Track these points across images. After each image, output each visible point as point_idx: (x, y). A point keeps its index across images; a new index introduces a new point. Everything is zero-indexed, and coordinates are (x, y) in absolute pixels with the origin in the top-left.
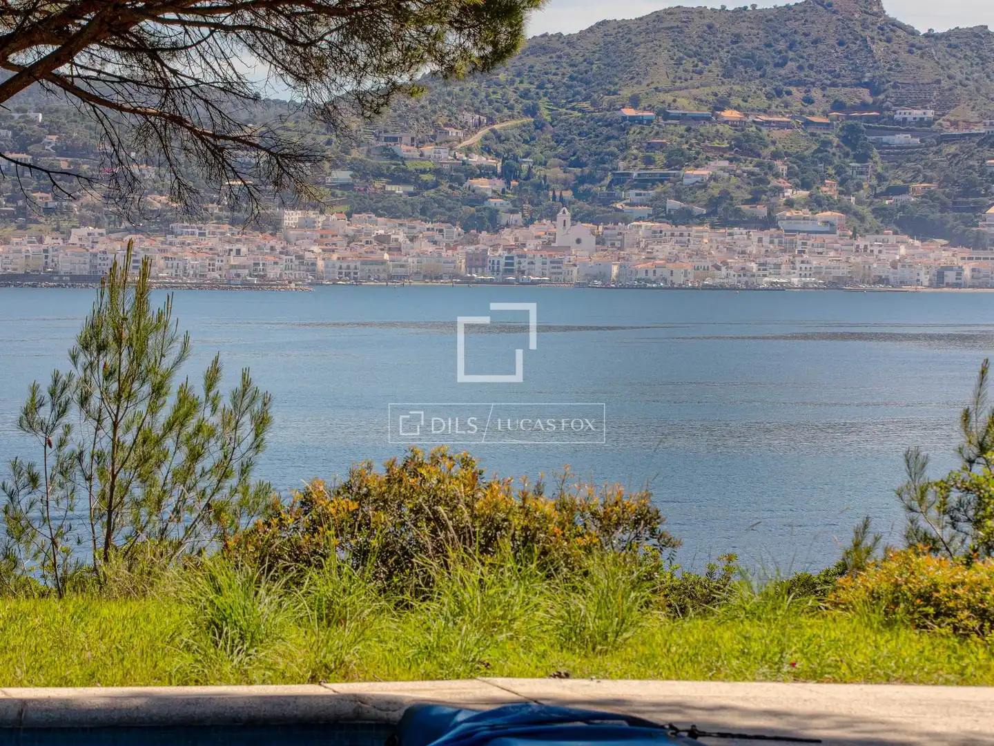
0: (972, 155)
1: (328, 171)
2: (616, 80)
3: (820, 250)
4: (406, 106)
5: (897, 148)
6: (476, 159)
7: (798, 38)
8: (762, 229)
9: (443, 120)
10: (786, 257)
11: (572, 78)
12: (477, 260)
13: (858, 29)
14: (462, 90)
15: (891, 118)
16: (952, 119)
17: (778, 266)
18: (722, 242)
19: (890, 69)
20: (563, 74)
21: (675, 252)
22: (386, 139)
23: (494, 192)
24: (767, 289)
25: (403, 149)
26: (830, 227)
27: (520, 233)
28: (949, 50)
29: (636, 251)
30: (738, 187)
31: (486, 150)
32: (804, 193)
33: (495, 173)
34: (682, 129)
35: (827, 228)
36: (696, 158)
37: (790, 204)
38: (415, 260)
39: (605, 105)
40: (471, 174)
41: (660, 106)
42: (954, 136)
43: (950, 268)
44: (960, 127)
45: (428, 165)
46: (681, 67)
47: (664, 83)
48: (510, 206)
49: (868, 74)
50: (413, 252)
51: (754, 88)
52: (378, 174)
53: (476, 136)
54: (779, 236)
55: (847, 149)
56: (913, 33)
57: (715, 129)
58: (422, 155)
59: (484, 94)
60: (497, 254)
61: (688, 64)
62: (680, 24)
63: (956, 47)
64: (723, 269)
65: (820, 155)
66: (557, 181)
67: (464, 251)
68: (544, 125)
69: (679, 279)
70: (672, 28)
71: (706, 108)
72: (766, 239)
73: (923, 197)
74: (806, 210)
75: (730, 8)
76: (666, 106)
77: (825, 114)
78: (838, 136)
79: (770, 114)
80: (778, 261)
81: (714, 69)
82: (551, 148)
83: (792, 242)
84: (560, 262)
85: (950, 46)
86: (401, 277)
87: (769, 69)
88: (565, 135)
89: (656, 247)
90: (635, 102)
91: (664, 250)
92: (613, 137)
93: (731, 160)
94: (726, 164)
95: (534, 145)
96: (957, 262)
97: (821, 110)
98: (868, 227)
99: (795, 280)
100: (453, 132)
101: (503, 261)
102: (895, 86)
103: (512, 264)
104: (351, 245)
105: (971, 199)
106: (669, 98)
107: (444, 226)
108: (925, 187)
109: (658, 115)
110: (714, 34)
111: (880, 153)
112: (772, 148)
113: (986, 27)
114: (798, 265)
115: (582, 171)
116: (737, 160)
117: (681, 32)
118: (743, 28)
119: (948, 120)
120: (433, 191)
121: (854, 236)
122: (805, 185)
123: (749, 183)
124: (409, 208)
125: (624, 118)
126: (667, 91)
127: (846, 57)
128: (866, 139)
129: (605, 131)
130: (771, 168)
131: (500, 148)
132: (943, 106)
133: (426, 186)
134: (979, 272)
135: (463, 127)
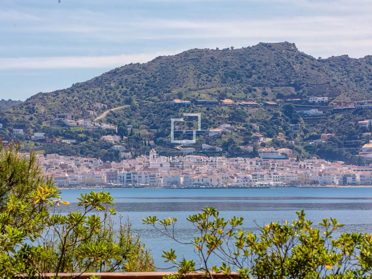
0: (351, 119)
1: (32, 133)
2: (169, 85)
3: (282, 167)
4: (68, 100)
5: (312, 116)
6: (105, 126)
7: (256, 63)
8: (251, 158)
9: (86, 107)
10: (266, 172)
11: (147, 85)
12: (113, 176)
13: (285, 58)
14: (94, 92)
15: (307, 102)
16: (338, 101)
17: (262, 176)
18: (233, 165)
19: (303, 77)
20: (143, 83)
21: (210, 170)
22: (59, 117)
23: (115, 142)
24: (258, 188)
25: (68, 121)
26: (285, 156)
27: (132, 162)
28: (330, 67)
29: (191, 170)
30: (237, 137)
31: (109, 121)
32: (269, 140)
33: (115, 133)
34: (205, 109)
35: (284, 157)
36: (214, 123)
37: (263, 145)
38: (81, 176)
39: (165, 98)
40: (104, 134)
41: (193, 98)
42: (340, 110)
43: (350, 176)
44: (342, 105)
45: (82, 129)
46: (200, 78)
47: (193, 87)
48: (125, 149)
49: (293, 80)
50: (80, 173)
51: (237, 88)
52: (57, 134)
53: (103, 114)
54: (260, 161)
55: (287, 117)
56: (313, 59)
57: (221, 109)
58: (78, 124)
59: (105, 93)
60: (122, 173)
61: (204, 77)
62: (197, 57)
63: (334, 66)
64: (235, 178)
65: (274, 120)
66: (145, 136)
67: (105, 171)
68: (136, 108)
69: (215, 183)
70: (193, 59)
71: (215, 99)
72: (254, 163)
73: (328, 140)
74: (273, 148)
75: (221, 49)
76: (196, 98)
77: (274, 100)
78: (281, 111)
79: (247, 101)
80: (262, 173)
81: (216, 79)
82: (141, 120)
83: (267, 164)
84: (154, 176)
85: (330, 65)
86: (75, 185)
87: (244, 78)
88: (147, 113)
89: (200, 168)
90: (180, 96)
91: (204, 169)
92: (171, 114)
93: (231, 124)
94: (229, 126)
95: (132, 119)
96: (351, 172)
97: (272, 98)
98: (303, 155)
99: (272, 183)
100: (91, 113)
101: (125, 177)
102: (307, 86)
103: (130, 178)
104: (49, 169)
105: (353, 141)
106: (196, 94)
107: (93, 159)
108: (328, 136)
109: (192, 102)
110: (214, 62)
111: (304, 119)
112: (250, 118)
113: (347, 56)
114: (272, 176)
115: (157, 131)
116: (234, 124)
117: (198, 61)
118: (228, 59)
119: (336, 102)
120: (85, 142)
121: (298, 160)
122: (270, 136)
123: (242, 135)
124: (74, 151)
125: (176, 104)
126: (195, 90)
127: (281, 72)
128: (296, 112)
129: (167, 110)
130: (251, 127)
131: (116, 120)
132: (333, 95)
133: (81, 140)
134: (364, 177)
135: (96, 110)
